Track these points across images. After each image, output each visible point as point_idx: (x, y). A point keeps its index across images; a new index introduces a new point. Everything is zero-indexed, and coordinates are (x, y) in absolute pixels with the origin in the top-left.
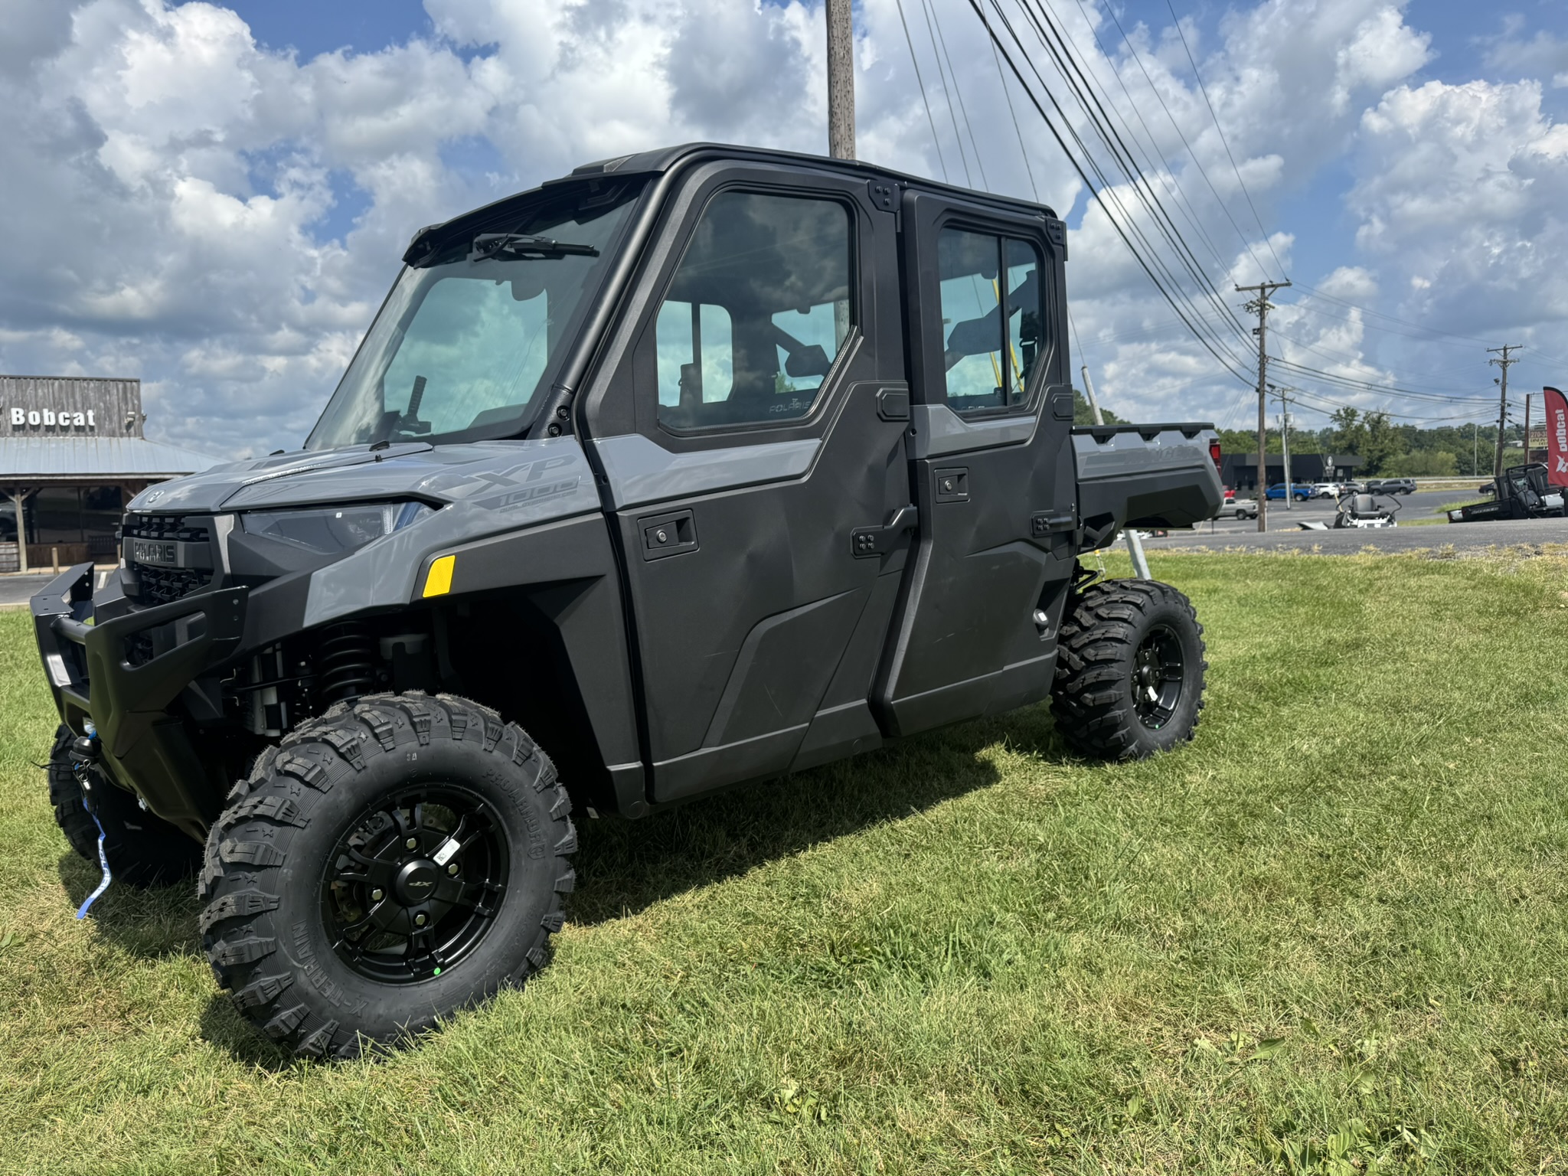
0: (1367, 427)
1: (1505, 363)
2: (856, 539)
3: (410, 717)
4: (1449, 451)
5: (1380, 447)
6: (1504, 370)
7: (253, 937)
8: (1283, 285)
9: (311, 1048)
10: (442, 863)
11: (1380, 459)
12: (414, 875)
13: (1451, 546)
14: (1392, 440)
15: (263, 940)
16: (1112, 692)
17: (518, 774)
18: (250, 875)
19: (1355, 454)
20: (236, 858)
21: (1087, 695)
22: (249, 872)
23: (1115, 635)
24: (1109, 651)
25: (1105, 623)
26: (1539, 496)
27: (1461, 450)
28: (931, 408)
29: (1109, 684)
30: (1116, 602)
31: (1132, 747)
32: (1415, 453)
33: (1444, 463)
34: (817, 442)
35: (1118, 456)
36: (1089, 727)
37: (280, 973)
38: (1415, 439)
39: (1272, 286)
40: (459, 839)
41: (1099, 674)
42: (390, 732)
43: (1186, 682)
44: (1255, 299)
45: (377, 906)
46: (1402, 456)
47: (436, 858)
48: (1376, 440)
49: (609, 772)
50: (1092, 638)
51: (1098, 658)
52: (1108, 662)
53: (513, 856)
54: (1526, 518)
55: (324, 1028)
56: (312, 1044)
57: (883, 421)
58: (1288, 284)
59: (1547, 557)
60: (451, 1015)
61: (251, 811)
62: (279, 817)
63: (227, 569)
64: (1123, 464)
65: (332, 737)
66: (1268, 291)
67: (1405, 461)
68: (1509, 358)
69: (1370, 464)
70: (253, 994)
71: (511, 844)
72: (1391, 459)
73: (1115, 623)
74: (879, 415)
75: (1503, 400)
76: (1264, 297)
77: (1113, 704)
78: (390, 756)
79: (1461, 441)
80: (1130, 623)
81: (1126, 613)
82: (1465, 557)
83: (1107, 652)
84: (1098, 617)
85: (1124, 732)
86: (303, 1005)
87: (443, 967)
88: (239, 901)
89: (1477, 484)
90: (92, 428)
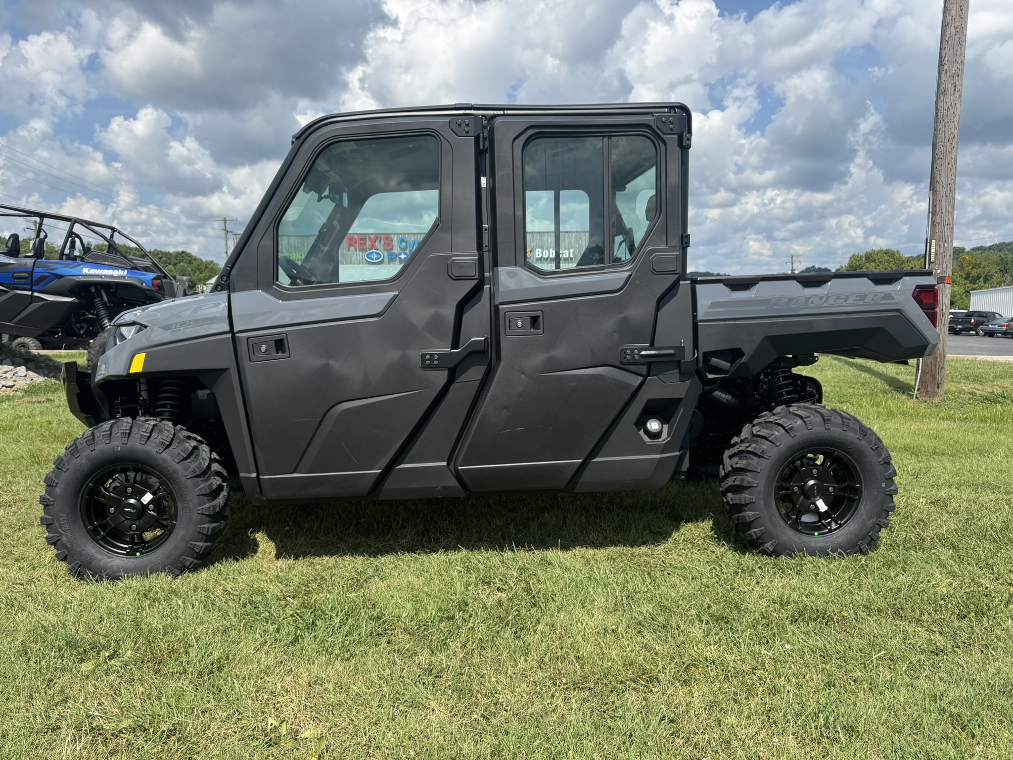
2: (423, 357)
10: (144, 503)
12: (126, 505)
23: (752, 450)
25: (754, 439)
30: (771, 422)
31: (769, 545)
34: (395, 294)
40: (153, 494)
42: (109, 435)
43: (863, 502)
47: (142, 500)
50: (739, 449)
57: (453, 279)
73: (759, 439)
74: (449, 276)
77: (745, 505)
78: (108, 446)
80: (771, 442)
81: (771, 432)
83: (743, 462)
84: (752, 433)
85: (756, 530)
87: (142, 553)
90: (572, 259)
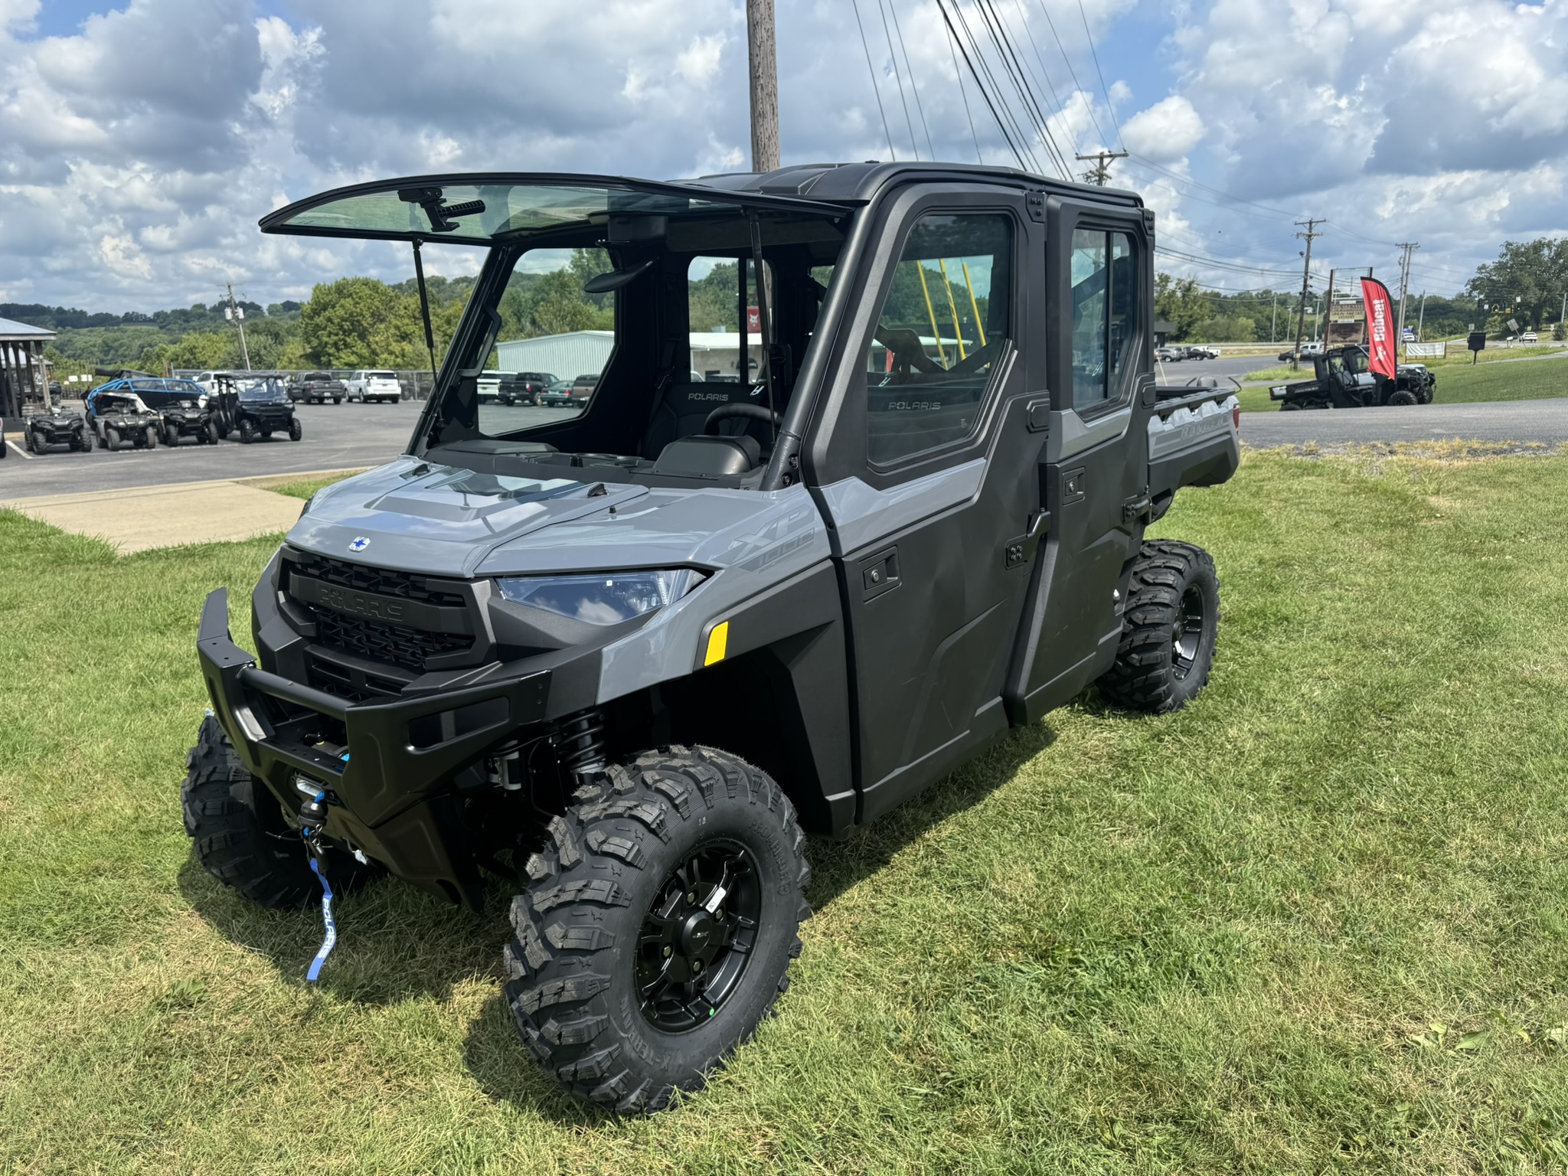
0: (1179, 294)
1: (1310, 236)
2: (1008, 552)
3: (697, 782)
4: (1249, 317)
5: (1190, 313)
6: (1309, 243)
7: (589, 1018)
8: (1120, 155)
9: (633, 1107)
10: (711, 910)
11: (1189, 325)
12: (697, 928)
13: (1313, 443)
14: (1201, 306)
15: (599, 1018)
16: (1158, 653)
17: (771, 819)
18: (584, 959)
19: (1167, 320)
20: (570, 944)
21: (1134, 656)
22: (584, 956)
23: (1162, 601)
24: (1157, 616)
25: (1151, 588)
26: (1352, 374)
27: (1259, 316)
28: (1064, 413)
29: (1155, 646)
30: (1160, 567)
31: (1170, 700)
32: (1219, 317)
33: (1244, 329)
34: (981, 461)
35: (1176, 434)
36: (1133, 684)
37: (610, 1045)
38: (1220, 304)
39: (1111, 156)
40: (725, 887)
41: (1148, 637)
42: (686, 801)
43: (1204, 634)
44: (1094, 169)
45: (668, 961)
46: (1208, 322)
47: (707, 907)
48: (1186, 306)
49: (827, 801)
50: (1140, 602)
51: (1147, 622)
52: (1155, 625)
53: (765, 894)
54: (1357, 405)
55: (642, 1087)
56: (634, 1104)
57: (1030, 432)
58: (1125, 155)
59: (1402, 457)
60: (731, 1051)
61: (576, 896)
62: (609, 901)
63: (492, 639)
64: (1178, 440)
65: (638, 813)
66: (1106, 161)
67: (1210, 325)
68: (1313, 232)
69: (1180, 329)
70: (590, 1069)
71: (763, 883)
72: (1197, 325)
73: (1160, 588)
74: (1028, 427)
75: (1306, 273)
76: (1102, 167)
77: (1157, 664)
78: (687, 823)
79: (1260, 308)
80: (1174, 588)
81: (1170, 579)
82: (1328, 455)
83: (1156, 616)
84: (1143, 581)
85: (1164, 688)
86: (627, 1071)
87: (716, 1006)
88: (579, 987)
89: (1276, 350)
